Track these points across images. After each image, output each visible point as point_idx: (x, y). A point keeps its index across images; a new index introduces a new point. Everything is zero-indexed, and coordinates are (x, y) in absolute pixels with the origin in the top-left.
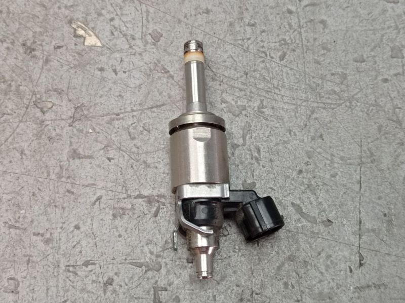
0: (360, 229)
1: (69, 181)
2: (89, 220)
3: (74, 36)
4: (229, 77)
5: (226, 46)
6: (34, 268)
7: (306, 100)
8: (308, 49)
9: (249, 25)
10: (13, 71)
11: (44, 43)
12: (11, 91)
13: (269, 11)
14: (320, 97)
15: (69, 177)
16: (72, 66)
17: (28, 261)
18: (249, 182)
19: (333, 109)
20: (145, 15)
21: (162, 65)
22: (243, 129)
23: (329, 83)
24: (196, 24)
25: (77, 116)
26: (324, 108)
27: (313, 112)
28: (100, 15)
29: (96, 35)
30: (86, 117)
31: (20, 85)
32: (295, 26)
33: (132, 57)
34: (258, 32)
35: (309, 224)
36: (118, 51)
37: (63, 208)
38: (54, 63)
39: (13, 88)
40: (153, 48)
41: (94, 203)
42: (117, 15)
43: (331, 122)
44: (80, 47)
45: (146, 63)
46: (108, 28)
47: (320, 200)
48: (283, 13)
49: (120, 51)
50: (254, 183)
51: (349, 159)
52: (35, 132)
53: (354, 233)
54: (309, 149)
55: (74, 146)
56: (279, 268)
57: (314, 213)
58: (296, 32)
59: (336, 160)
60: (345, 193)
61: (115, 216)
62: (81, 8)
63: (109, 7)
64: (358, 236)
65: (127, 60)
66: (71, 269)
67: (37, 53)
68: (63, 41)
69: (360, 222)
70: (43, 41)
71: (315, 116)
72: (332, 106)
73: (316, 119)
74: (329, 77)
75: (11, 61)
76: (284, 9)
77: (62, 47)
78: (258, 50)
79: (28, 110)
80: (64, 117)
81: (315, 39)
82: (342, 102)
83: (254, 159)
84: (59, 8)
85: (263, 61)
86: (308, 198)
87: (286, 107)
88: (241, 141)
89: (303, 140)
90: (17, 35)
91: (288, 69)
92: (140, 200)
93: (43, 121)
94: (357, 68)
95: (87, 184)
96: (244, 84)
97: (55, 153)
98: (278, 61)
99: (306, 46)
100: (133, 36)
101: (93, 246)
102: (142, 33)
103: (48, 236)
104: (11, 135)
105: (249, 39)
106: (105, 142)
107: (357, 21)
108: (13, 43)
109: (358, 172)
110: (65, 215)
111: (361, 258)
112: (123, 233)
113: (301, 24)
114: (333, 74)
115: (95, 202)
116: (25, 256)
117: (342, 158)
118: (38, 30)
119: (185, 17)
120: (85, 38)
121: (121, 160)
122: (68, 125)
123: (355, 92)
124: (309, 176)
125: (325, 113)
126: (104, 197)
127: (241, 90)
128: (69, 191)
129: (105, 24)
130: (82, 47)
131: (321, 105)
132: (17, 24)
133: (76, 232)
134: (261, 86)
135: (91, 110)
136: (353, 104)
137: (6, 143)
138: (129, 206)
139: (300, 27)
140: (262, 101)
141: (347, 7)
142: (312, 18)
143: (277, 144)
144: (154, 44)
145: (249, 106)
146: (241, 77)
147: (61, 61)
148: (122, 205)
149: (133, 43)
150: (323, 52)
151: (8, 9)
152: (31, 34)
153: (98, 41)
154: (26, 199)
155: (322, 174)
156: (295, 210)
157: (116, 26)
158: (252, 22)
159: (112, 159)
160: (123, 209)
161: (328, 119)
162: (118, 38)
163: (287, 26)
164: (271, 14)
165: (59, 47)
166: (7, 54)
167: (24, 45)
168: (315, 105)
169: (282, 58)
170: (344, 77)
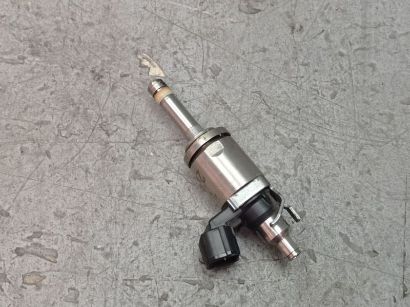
0: (404, 261)
1: (129, 199)
2: (147, 238)
3: (140, 66)
4: (283, 112)
5: (280, 82)
6: (93, 279)
7: (355, 137)
8: (358, 89)
9: (302, 64)
10: (82, 96)
11: (111, 71)
12: (79, 113)
13: (321, 53)
14: (369, 135)
15: (130, 196)
16: (137, 93)
17: (88, 273)
18: (300, 211)
19: (381, 146)
20: (206, 50)
21: (220, 97)
22: (295, 160)
23: (377, 122)
24: (253, 61)
25: (140, 139)
26: (372, 146)
27: (361, 148)
28: (164, 48)
29: (159, 66)
30: (148, 141)
31: (87, 109)
32: (346, 68)
33: (193, 88)
34: (311, 72)
35: (356, 254)
36: (180, 82)
37: (124, 225)
38: (120, 90)
39: (81, 111)
40: (212, 81)
41: (152, 222)
42: (180, 49)
43: (378, 158)
44: (144, 77)
45: (205, 94)
46: (171, 60)
47: (366, 231)
48: (335, 55)
49: (182, 82)
50: (304, 211)
51: (395, 194)
52: (100, 152)
53: (398, 265)
54: (357, 183)
55: (136, 168)
56: (326, 294)
57: (361, 243)
58: (347, 74)
59: (382, 194)
60: (390, 226)
61: (171, 235)
62: (147, 41)
63: (173, 41)
64: (402, 268)
65: (188, 90)
66: (128, 283)
67: (105, 80)
68: (129, 69)
69: (405, 255)
70: (110, 69)
71: (363, 152)
72: (380, 144)
73: (364, 155)
74: (377, 116)
75: (80, 86)
76: (336, 52)
77: (128, 75)
78: (311, 88)
79: (95, 132)
80: (127, 140)
81: (364, 81)
82: (389, 140)
83: (304, 189)
84: (127, 40)
85: (315, 99)
86: (355, 229)
87: (336, 142)
88: (293, 172)
89: (352, 174)
90: (87, 62)
91: (339, 107)
92: (196, 221)
93: (107, 143)
94: (404, 110)
95: (146, 203)
96: (296, 118)
97: (118, 172)
98: (329, 98)
99: (356, 87)
100: (194, 69)
101: (150, 263)
102: (203, 66)
103: (108, 250)
104: (77, 154)
105: (303, 77)
106: (165, 166)
107: (404, 66)
108: (82, 69)
109: (403, 207)
110: (125, 231)
111: (405, 289)
112: (178, 252)
113: (352, 66)
114: (381, 114)
115: (154, 221)
116: (85, 268)
117: (388, 193)
118: (106, 58)
119: (243, 54)
120: (149, 69)
121: (179, 183)
122: (130, 147)
123: (401, 132)
124: (357, 208)
125: (373, 150)
126: (162, 217)
127: (294, 124)
128: (129, 209)
129: (169, 57)
130: (147, 76)
131: (369, 142)
132: (87, 52)
133: (135, 248)
134: (313, 121)
135: (153, 135)
136: (400, 143)
137: (72, 161)
138: (185, 227)
139: (350, 68)
140: (313, 135)
141: (396, 53)
142: (362, 61)
143: (327, 177)
144: (214, 78)
145: (301, 140)
146: (294, 112)
147: (127, 88)
148: (178, 225)
149: (194, 75)
150: (371, 93)
151: (80, 38)
152: (99, 62)
153: (161, 72)
154: (89, 214)
155: (369, 207)
156: (343, 240)
157: (179, 59)
158: (306, 62)
159: (171, 181)
160: (179, 229)
161: (375, 156)
162: (180, 70)
163: (339, 68)
164: (324, 55)
165: (125, 76)
166: (77, 80)
167: (93, 72)
168: (363, 142)
169: (333, 96)
170: (391, 117)
